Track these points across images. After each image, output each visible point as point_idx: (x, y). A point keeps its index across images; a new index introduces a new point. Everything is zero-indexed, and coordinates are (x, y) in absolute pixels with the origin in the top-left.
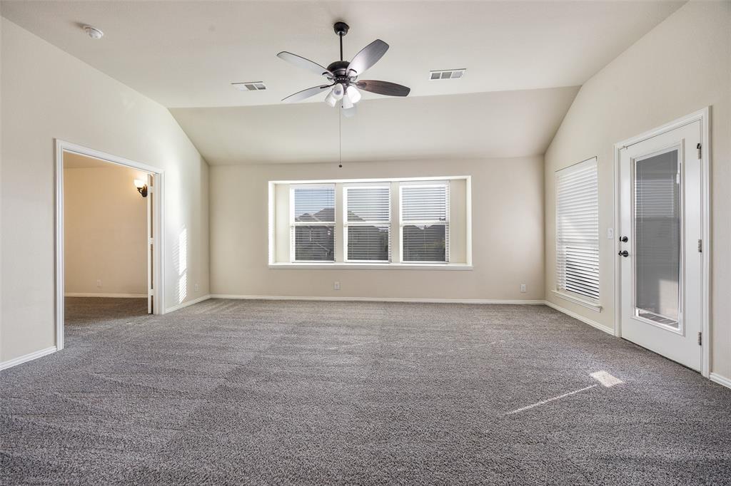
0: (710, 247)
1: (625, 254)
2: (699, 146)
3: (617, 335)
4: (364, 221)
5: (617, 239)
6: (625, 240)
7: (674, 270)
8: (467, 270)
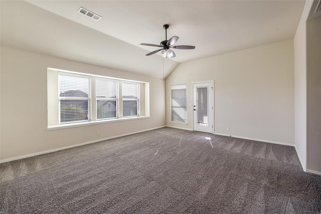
0: (214, 108)
1: (195, 110)
2: (212, 88)
3: (193, 130)
4: (106, 98)
5: (192, 106)
6: (195, 106)
7: (206, 114)
8: (148, 118)
